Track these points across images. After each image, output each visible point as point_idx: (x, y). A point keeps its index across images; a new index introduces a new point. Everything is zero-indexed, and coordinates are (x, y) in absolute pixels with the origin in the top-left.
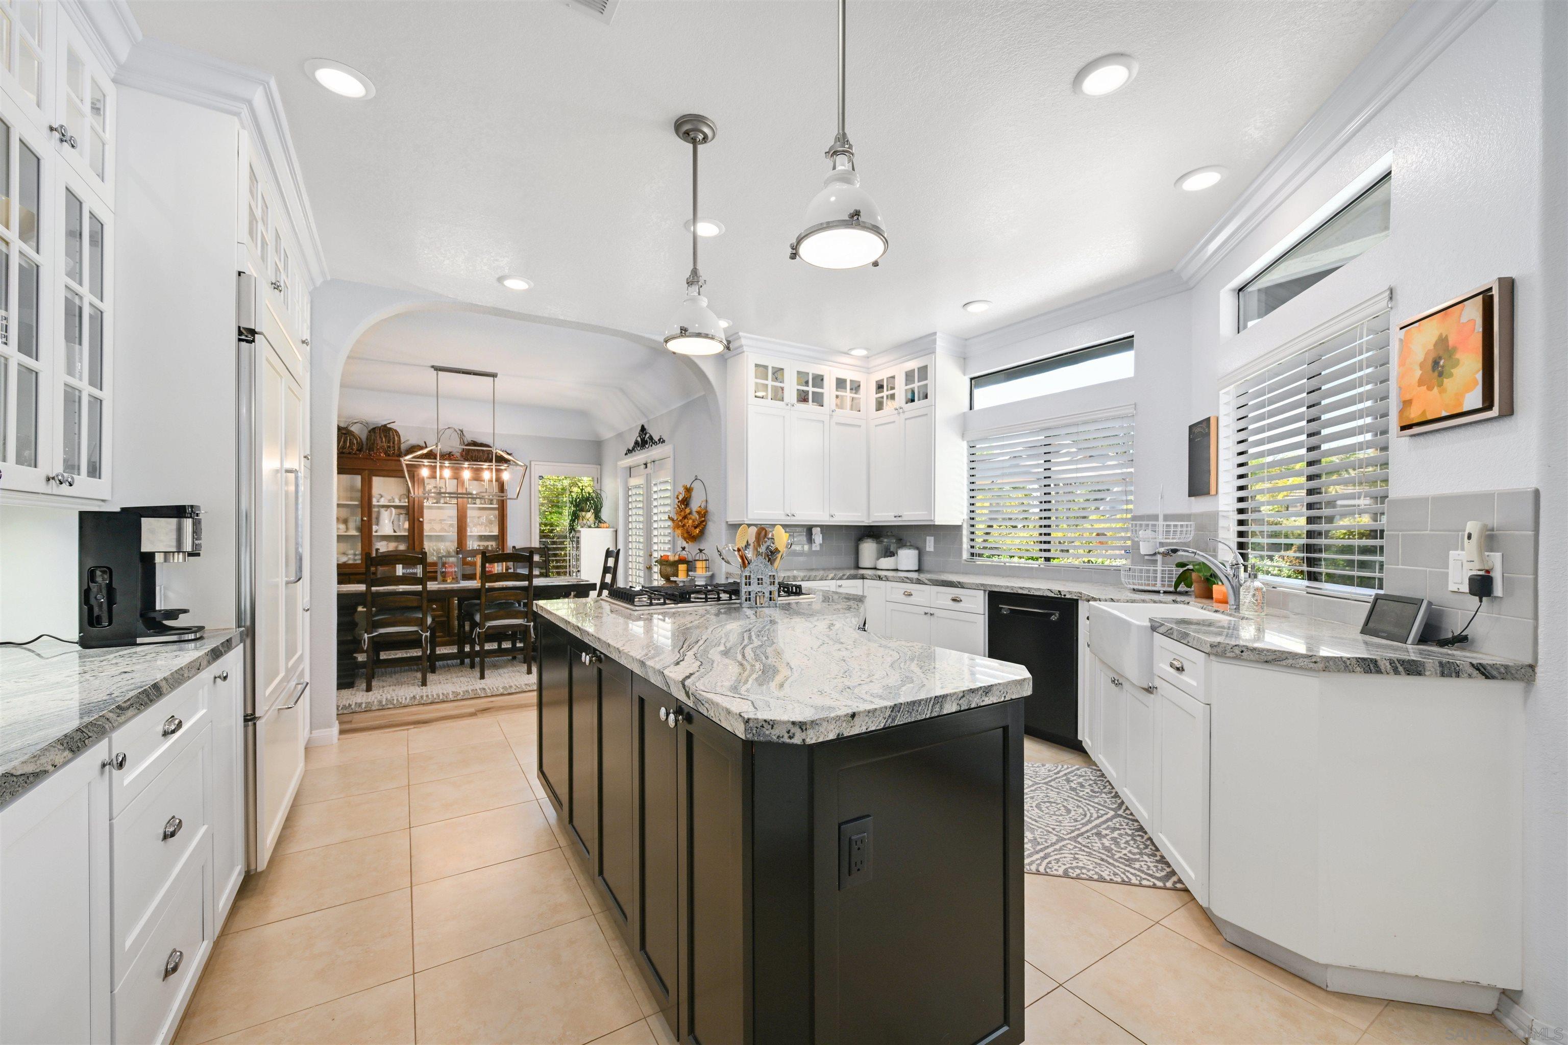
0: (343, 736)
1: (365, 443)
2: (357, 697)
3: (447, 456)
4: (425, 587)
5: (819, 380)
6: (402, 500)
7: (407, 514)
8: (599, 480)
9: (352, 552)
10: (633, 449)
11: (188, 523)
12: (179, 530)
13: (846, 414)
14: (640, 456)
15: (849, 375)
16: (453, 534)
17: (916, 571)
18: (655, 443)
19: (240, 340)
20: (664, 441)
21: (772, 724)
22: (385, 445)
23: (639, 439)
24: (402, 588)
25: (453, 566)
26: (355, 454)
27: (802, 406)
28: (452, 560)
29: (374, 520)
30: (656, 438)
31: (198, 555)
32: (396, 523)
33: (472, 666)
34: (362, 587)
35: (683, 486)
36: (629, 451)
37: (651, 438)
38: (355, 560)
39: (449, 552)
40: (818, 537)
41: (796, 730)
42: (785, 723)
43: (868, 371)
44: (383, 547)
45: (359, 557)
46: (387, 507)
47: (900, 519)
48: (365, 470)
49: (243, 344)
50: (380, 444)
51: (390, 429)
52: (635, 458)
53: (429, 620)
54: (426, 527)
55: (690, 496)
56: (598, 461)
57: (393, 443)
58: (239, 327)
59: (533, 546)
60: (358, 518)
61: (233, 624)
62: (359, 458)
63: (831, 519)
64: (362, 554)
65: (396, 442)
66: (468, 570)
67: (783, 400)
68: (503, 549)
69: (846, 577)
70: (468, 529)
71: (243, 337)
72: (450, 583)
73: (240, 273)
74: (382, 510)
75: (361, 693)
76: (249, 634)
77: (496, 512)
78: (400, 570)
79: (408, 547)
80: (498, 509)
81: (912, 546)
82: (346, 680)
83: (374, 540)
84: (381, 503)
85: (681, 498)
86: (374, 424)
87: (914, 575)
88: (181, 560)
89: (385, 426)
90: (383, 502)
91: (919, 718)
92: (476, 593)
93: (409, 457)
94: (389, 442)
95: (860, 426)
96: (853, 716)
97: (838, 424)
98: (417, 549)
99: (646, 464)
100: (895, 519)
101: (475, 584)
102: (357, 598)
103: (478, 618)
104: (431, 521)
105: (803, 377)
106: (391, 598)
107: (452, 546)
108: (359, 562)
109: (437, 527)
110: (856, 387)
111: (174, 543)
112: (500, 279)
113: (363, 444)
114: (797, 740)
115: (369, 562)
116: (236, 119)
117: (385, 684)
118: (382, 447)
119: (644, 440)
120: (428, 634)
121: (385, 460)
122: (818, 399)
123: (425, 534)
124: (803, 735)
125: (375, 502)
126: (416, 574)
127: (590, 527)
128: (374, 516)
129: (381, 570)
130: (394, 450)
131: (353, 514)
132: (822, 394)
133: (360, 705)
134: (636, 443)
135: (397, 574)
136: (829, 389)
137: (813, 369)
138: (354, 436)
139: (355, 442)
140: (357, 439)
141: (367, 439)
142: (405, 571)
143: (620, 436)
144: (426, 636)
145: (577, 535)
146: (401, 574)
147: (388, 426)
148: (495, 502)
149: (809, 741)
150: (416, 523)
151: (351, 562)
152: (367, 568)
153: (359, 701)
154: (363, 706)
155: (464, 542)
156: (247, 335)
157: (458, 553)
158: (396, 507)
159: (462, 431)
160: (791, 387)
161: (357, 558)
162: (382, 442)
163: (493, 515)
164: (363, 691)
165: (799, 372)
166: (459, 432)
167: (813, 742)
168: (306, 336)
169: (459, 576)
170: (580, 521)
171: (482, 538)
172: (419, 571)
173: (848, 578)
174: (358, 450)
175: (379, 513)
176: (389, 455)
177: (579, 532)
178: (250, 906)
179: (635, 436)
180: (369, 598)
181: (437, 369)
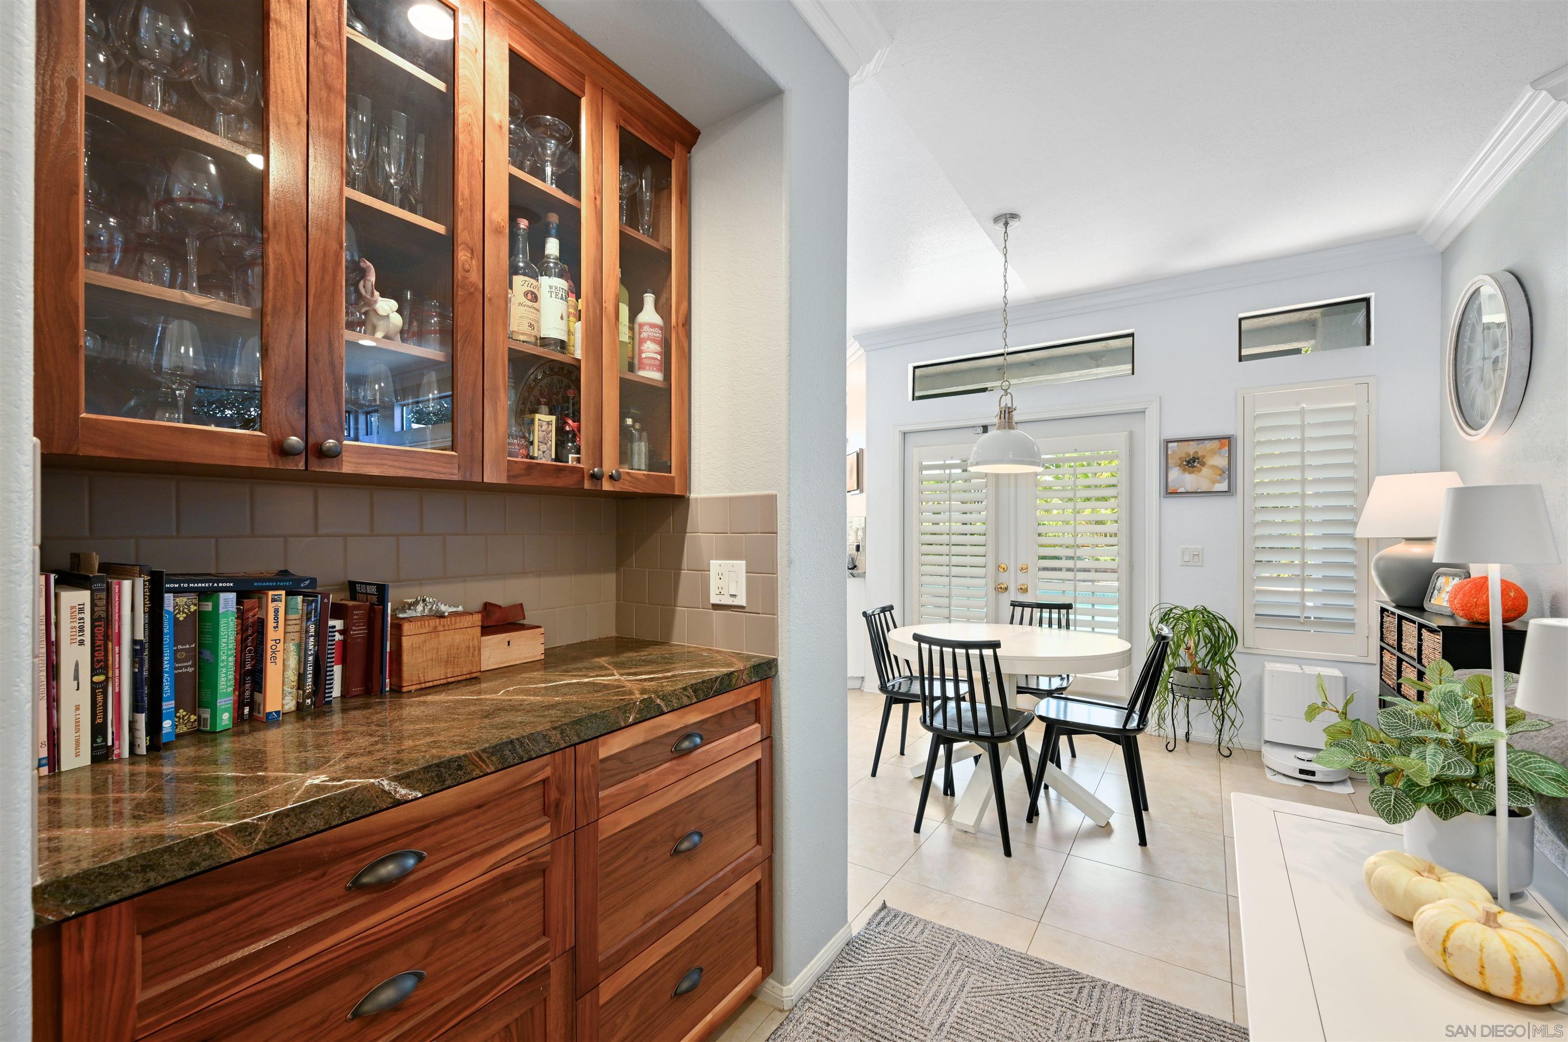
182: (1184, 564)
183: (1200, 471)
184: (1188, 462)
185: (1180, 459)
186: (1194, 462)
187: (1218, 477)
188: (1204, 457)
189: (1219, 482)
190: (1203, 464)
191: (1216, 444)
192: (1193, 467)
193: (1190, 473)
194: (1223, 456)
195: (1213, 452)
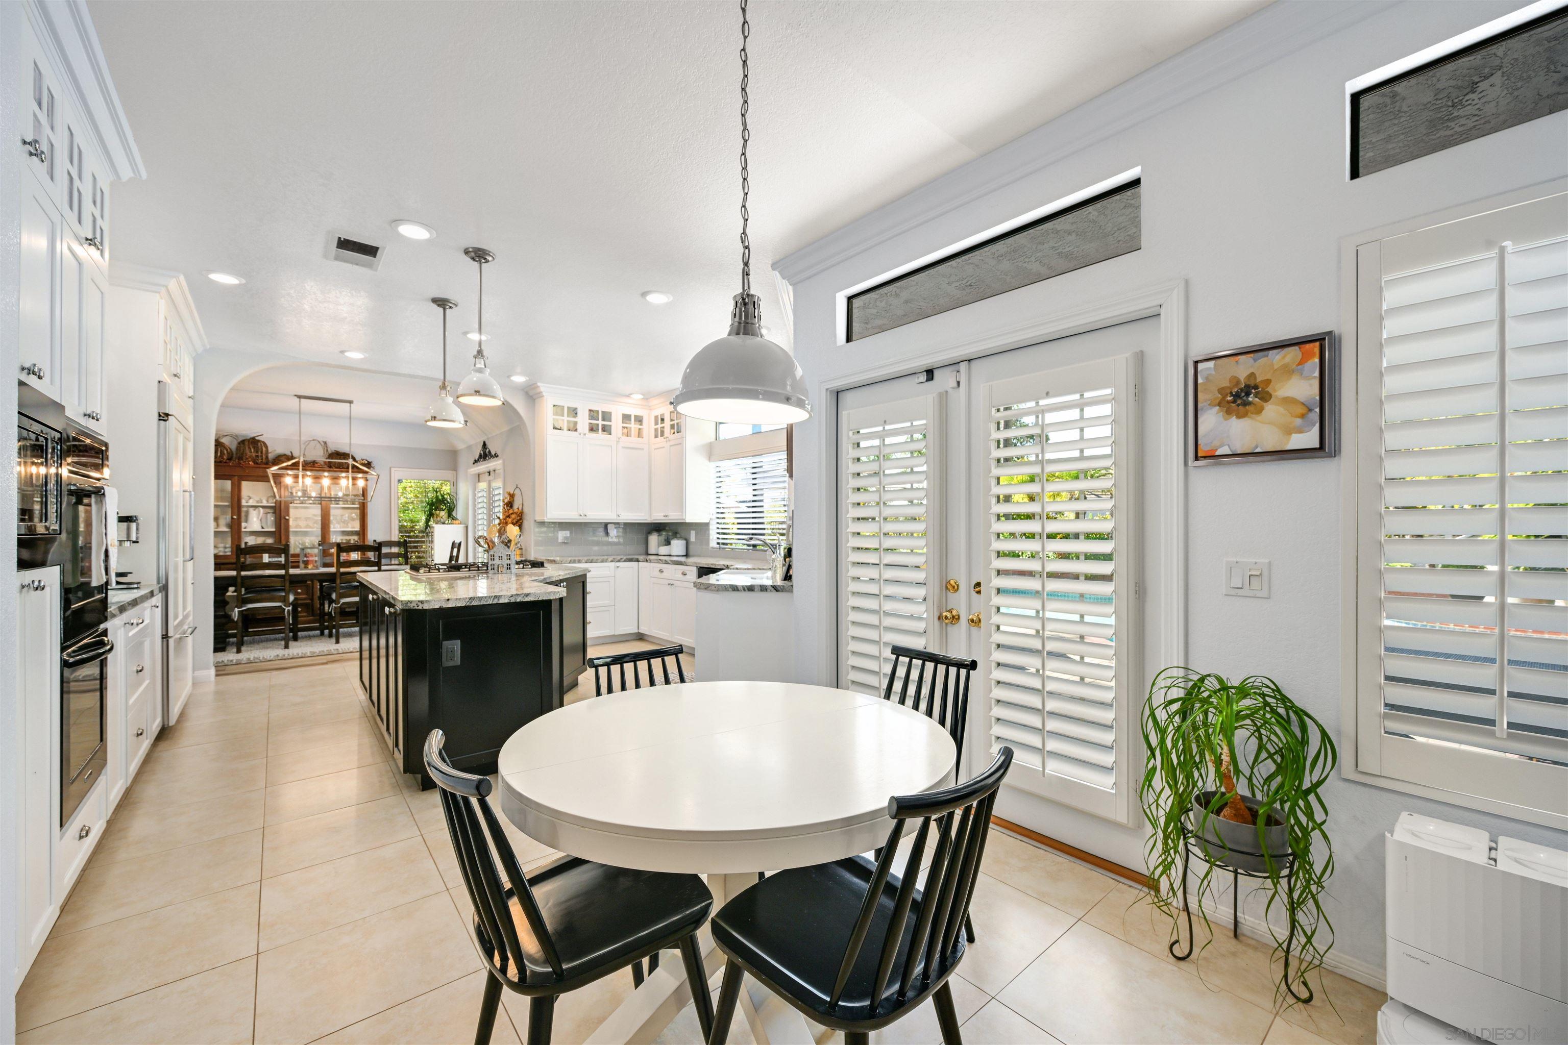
0: (218, 678)
1: (234, 453)
2: (230, 656)
3: (310, 465)
4: (287, 572)
5: (607, 416)
6: (270, 502)
7: (274, 513)
8: (455, 484)
9: (222, 545)
10: (478, 460)
11: (134, 525)
12: (129, 529)
13: (633, 440)
14: (483, 467)
15: (633, 412)
16: (317, 529)
17: (683, 556)
18: (492, 456)
19: (160, 420)
20: (498, 456)
21: (411, 602)
22: (254, 455)
23: (482, 452)
24: (268, 572)
25: (315, 554)
26: (226, 462)
27: (593, 435)
28: (316, 551)
29: (243, 518)
30: (493, 453)
31: (137, 542)
32: (263, 520)
33: (330, 636)
34: (234, 573)
35: (507, 493)
36: (476, 462)
37: (490, 452)
38: (225, 552)
39: (313, 545)
40: (613, 532)
41: (420, 604)
42: (415, 601)
43: (650, 409)
44: (251, 541)
45: (229, 550)
46: (255, 507)
47: (667, 518)
48: (235, 476)
49: (162, 422)
50: (249, 454)
51: (259, 441)
52: (479, 468)
53: (292, 598)
54: (291, 523)
55: (513, 500)
56: (454, 468)
57: (262, 453)
58: (159, 413)
59: (393, 540)
60: (229, 517)
61: (155, 582)
62: (229, 466)
63: (618, 518)
64: (232, 547)
65: (264, 452)
66: (328, 560)
67: (576, 430)
68: (364, 541)
69: (623, 560)
70: (332, 526)
71: (161, 418)
72: (310, 570)
73: (159, 382)
74: (251, 510)
75: (233, 654)
76: (165, 589)
77: (358, 511)
78: (266, 558)
79: (275, 541)
80: (359, 508)
81: (681, 538)
82: (220, 645)
83: (243, 535)
84: (250, 504)
85: (506, 501)
86: (244, 436)
87: (683, 559)
88: (129, 545)
89: (253, 438)
90: (252, 502)
91: (485, 603)
92: (331, 578)
93: (276, 468)
94: (257, 452)
95: (643, 449)
96: (448, 600)
97: (623, 447)
98: (283, 542)
99: (489, 472)
100: (664, 518)
101: (333, 570)
102: (231, 581)
103: (334, 596)
104: (296, 519)
105: (593, 414)
106: (258, 580)
107: (315, 539)
108: (229, 554)
109: (302, 523)
110: (639, 420)
111: (125, 536)
112: (342, 352)
113: (232, 454)
114: (420, 608)
115: (239, 552)
116: (157, 295)
117: (252, 649)
118: (250, 457)
119: (485, 455)
120: (290, 608)
121: (253, 467)
122: (606, 429)
123: (291, 529)
124: (422, 605)
125: (244, 503)
126: (281, 561)
127: (444, 523)
128: (243, 514)
129: (249, 560)
130: (262, 459)
131: (224, 513)
132: (610, 426)
133: (232, 661)
134: (480, 456)
135: (264, 561)
136: (616, 423)
137: (601, 407)
138: (225, 447)
139: (225, 452)
140: (227, 450)
141: (237, 449)
142: (271, 560)
143: (469, 447)
144: (288, 610)
145: (432, 530)
146: (267, 561)
147: (257, 438)
148: (357, 503)
149: (425, 608)
150: (283, 521)
151: (221, 554)
152: (238, 558)
153: (231, 659)
154: (234, 661)
155: (327, 537)
156: (164, 417)
157: (319, 545)
158: (263, 507)
159: (325, 443)
160: (583, 421)
161: (227, 550)
162: (251, 452)
163: (356, 514)
164: (233, 653)
165: (590, 410)
166: (323, 444)
167: (427, 608)
168: (191, 394)
169: (319, 564)
170: (435, 519)
171: (344, 533)
172: (282, 559)
173: (625, 561)
174: (228, 459)
175: (247, 513)
176: (257, 463)
177: (433, 527)
178: (163, 745)
179: (478, 450)
180: (239, 580)
181: (299, 397)
182: (1233, 592)
183: (1260, 411)
184: (1237, 396)
185: (1221, 391)
186: (1248, 394)
187: (1298, 421)
188: (1268, 382)
189: (1300, 431)
190: (1266, 397)
191: (1292, 354)
192: (1246, 404)
193: (1239, 417)
194: (1308, 378)
195: (1287, 372)
